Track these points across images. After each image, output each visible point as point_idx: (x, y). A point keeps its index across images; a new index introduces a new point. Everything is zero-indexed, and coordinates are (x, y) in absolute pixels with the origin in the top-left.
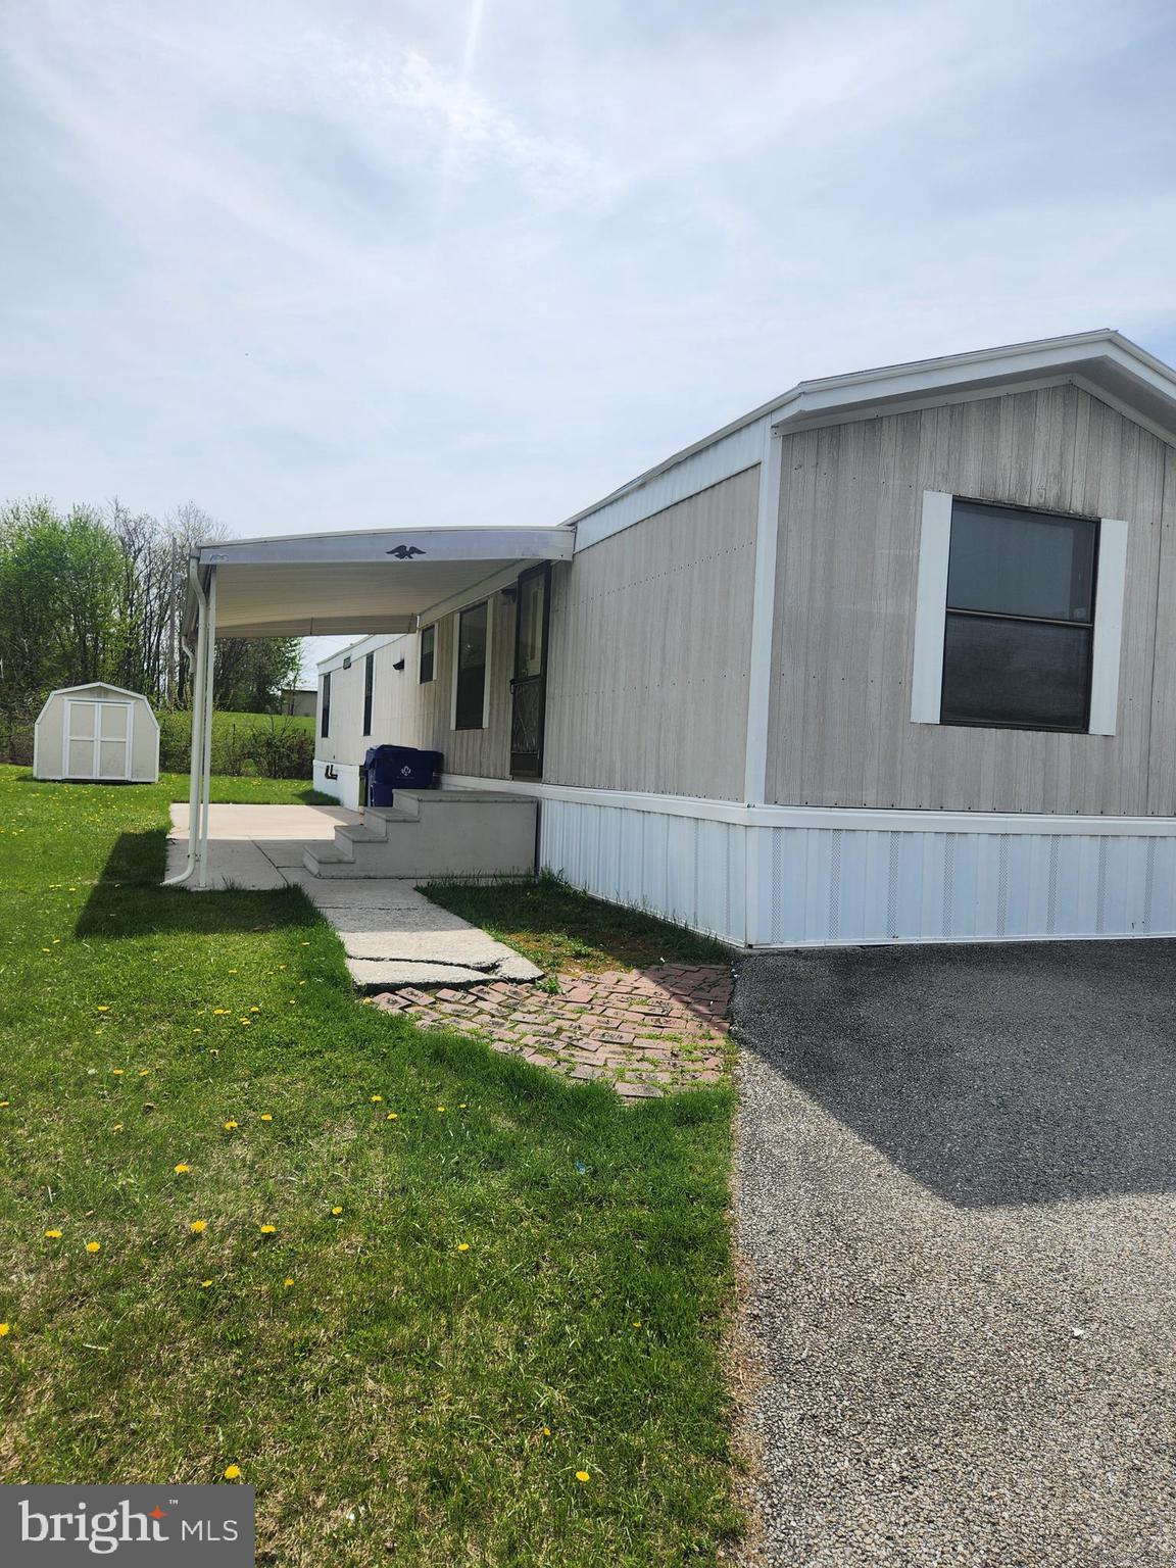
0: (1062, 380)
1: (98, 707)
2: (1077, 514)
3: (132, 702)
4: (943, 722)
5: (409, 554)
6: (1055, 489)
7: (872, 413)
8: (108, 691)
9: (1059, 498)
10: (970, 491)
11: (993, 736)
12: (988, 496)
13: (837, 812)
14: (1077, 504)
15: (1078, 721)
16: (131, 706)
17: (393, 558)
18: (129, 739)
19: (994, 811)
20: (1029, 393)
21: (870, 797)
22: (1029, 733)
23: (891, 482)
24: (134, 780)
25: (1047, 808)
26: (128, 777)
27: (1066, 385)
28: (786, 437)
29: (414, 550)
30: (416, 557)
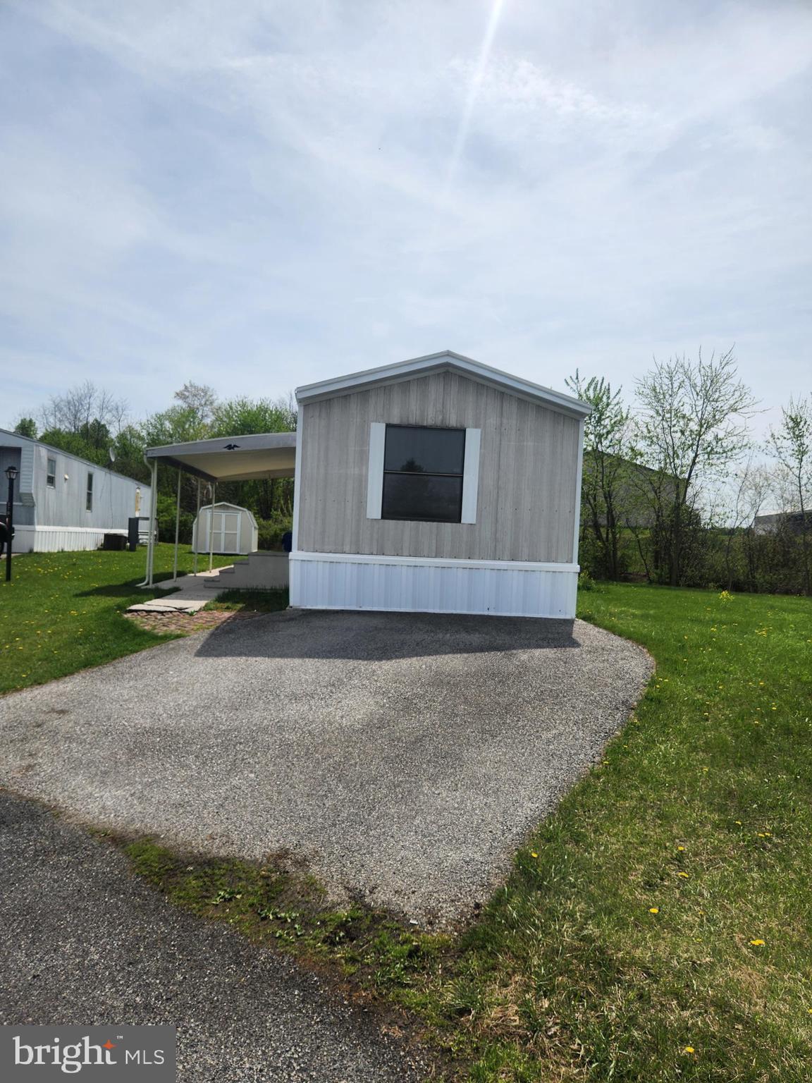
0: (442, 370)
1: (223, 515)
2: (453, 427)
3: (241, 512)
4: (383, 517)
5: (233, 448)
6: (440, 417)
7: (346, 393)
8: (228, 507)
9: (442, 421)
10: (396, 421)
11: (409, 525)
12: (405, 422)
13: (331, 555)
14: (453, 422)
15: (456, 517)
16: (239, 516)
17: (226, 450)
18: (238, 532)
19: (410, 556)
20: (426, 377)
21: (347, 548)
22: (428, 523)
23: (355, 420)
24: (241, 554)
25: (438, 554)
26: (237, 552)
27: (445, 372)
28: (305, 406)
29: (235, 446)
30: (236, 449)
